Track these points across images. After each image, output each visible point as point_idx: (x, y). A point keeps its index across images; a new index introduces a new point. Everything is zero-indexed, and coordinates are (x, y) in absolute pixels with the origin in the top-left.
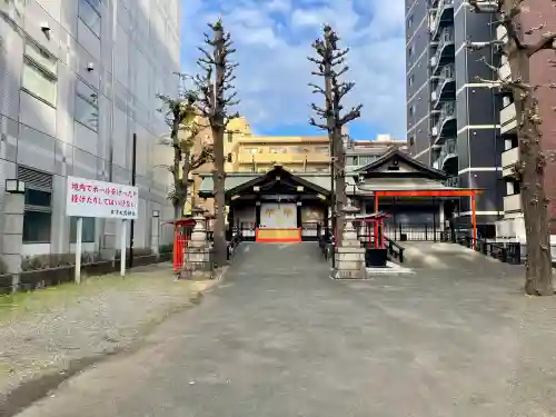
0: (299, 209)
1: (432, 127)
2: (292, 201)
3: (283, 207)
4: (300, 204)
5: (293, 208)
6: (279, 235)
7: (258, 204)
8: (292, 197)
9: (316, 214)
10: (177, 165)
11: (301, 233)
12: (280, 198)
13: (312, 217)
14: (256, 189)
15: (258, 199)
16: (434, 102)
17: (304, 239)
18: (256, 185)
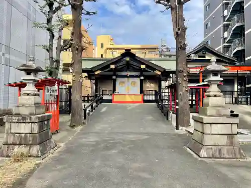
0: (142, 81)
1: (224, 32)
2: (137, 76)
3: (131, 80)
4: (142, 78)
5: (138, 81)
6: (128, 99)
7: (114, 77)
8: (137, 73)
9: (152, 85)
10: (51, 45)
11: (143, 98)
12: (129, 74)
13: (150, 87)
14: (113, 66)
15: (114, 74)
16: (226, 17)
17: (145, 101)
18: (112, 64)
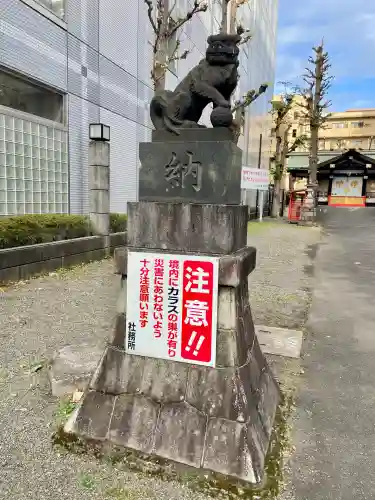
0: (365, 182)
2: (359, 175)
3: (352, 180)
4: (366, 177)
5: (360, 181)
6: (347, 201)
7: (331, 177)
8: (360, 172)
11: (365, 200)
12: (350, 172)
14: (332, 166)
15: (331, 174)
17: (367, 205)
18: (333, 163)
